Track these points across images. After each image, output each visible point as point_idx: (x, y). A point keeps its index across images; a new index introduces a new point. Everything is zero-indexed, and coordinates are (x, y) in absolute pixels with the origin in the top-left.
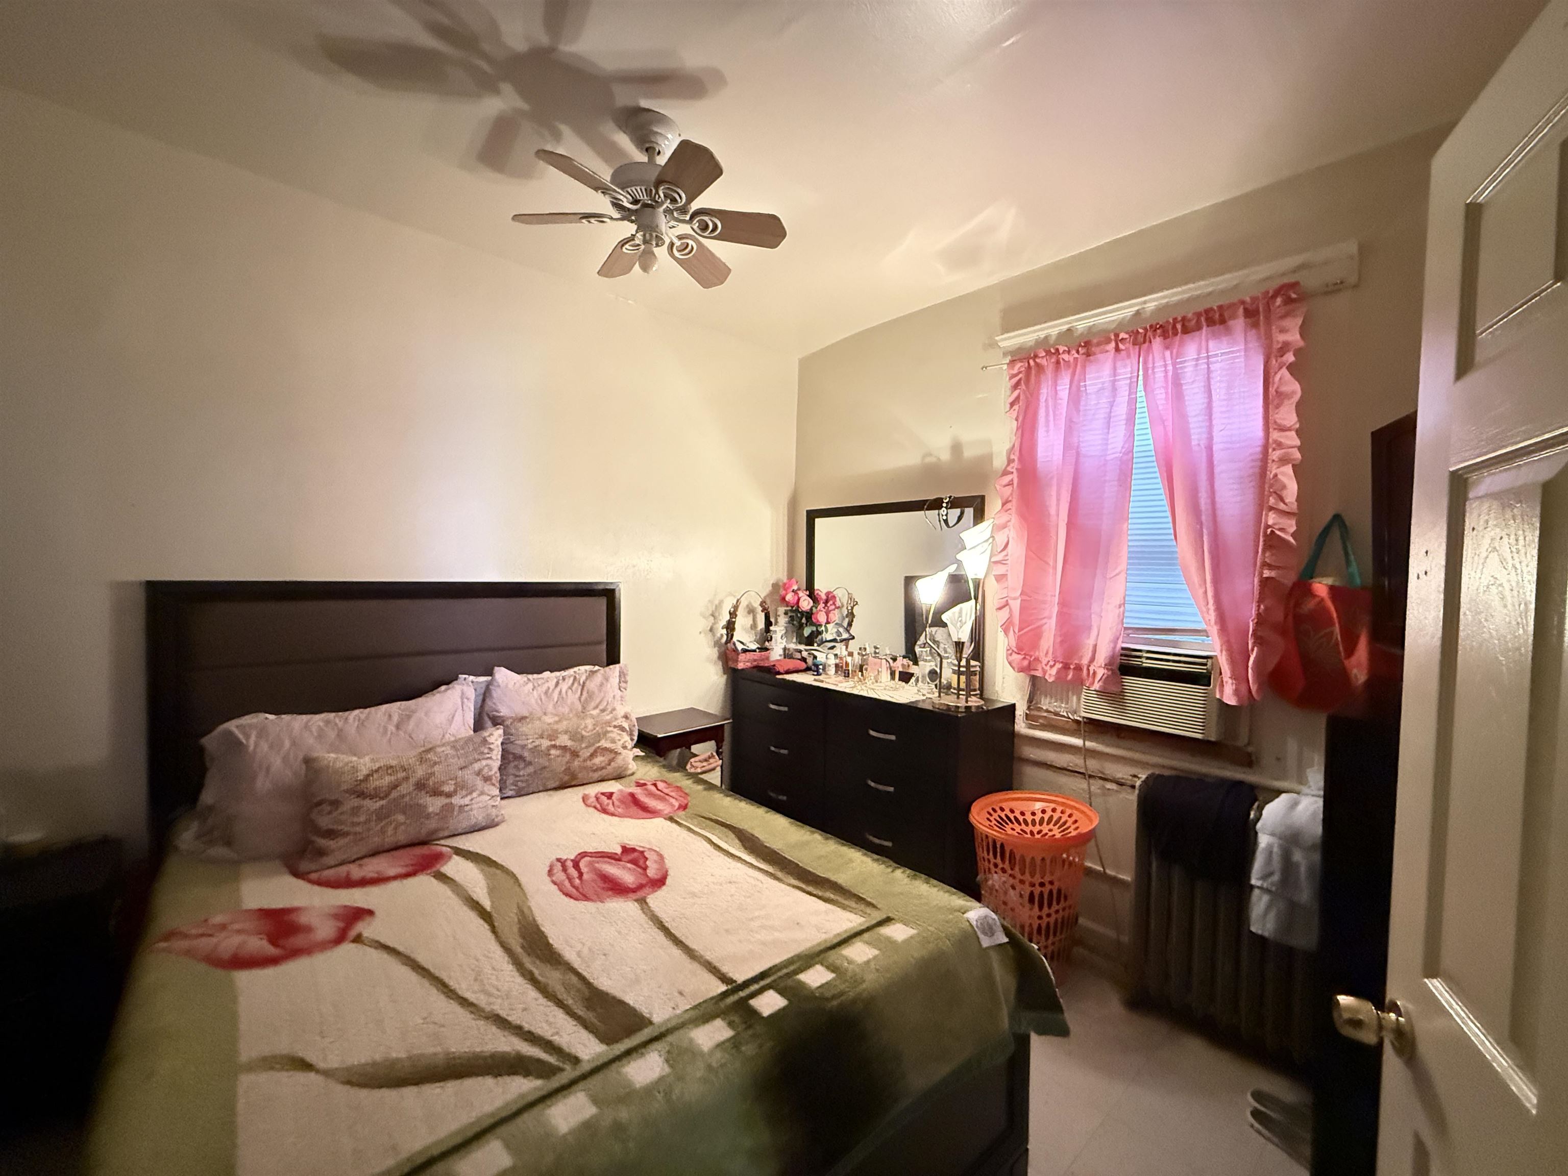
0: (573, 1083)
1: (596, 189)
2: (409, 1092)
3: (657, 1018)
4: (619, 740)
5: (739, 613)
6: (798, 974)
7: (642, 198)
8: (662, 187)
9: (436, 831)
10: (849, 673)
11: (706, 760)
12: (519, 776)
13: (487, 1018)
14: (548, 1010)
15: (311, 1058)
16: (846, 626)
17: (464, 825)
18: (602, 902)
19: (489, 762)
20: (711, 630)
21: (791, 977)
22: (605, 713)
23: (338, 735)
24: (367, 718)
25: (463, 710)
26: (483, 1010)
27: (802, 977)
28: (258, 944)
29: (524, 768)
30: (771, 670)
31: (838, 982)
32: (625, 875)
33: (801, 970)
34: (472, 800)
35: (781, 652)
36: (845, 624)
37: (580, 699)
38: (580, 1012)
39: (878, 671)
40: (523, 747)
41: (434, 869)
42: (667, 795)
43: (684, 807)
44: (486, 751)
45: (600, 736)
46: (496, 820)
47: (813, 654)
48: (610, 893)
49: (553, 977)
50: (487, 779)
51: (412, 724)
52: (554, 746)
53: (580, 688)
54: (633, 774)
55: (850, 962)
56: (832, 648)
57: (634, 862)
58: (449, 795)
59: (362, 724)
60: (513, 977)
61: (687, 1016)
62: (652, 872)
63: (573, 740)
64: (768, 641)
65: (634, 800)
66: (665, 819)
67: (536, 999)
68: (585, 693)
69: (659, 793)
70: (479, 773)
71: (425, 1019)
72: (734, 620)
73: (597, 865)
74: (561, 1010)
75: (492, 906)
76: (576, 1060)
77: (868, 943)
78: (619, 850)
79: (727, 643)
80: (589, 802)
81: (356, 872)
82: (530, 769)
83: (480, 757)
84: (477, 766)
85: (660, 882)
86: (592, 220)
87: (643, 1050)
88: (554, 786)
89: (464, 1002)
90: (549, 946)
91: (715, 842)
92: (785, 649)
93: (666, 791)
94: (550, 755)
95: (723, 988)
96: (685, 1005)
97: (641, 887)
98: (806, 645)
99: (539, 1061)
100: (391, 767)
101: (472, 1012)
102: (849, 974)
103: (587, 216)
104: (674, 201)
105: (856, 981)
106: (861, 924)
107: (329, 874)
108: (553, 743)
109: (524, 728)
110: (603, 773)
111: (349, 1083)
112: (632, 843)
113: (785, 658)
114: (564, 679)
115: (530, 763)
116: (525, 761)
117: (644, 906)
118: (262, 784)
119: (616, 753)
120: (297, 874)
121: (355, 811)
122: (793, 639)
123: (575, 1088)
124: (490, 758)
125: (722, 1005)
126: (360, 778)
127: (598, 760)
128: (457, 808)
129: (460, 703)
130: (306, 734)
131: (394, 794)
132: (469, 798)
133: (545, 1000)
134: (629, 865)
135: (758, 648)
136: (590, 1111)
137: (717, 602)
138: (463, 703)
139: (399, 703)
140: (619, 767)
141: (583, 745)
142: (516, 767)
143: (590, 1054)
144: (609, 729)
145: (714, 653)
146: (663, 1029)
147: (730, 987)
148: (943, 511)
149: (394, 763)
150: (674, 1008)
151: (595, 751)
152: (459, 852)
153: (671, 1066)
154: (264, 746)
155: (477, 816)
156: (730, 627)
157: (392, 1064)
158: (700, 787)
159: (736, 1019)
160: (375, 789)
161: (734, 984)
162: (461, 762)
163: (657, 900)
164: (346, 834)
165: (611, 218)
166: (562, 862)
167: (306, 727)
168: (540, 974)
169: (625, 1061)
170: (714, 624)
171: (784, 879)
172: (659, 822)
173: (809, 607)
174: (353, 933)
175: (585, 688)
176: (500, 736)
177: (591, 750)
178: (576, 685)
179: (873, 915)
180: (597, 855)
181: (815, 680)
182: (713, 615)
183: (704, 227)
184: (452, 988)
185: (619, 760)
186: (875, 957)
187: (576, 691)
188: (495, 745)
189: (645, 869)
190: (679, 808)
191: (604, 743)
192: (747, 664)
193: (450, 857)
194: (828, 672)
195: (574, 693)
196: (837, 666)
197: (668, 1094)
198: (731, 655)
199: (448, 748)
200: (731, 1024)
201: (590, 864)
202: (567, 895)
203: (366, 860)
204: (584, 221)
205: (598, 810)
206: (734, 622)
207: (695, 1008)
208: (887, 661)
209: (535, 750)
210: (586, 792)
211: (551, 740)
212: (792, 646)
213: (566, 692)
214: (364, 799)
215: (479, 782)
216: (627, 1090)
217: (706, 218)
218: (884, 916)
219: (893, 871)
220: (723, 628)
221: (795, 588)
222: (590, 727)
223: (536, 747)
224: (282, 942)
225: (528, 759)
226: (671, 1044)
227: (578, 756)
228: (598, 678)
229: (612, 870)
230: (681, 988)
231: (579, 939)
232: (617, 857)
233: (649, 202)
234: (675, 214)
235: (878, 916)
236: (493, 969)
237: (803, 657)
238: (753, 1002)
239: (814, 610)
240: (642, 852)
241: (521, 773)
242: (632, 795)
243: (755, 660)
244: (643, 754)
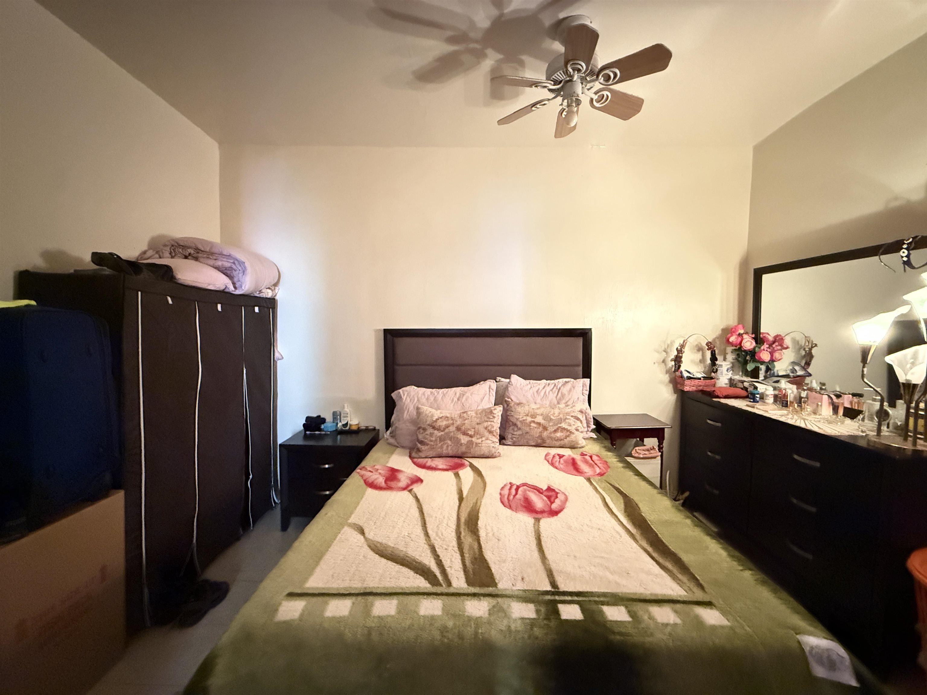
0: (442, 594)
1: (531, 86)
2: (384, 561)
3: (501, 586)
4: (574, 425)
5: (686, 350)
6: (603, 605)
7: (563, 78)
8: (569, 66)
9: (466, 453)
10: (787, 404)
11: (648, 450)
12: (514, 435)
13: (429, 545)
14: (454, 554)
15: (366, 531)
16: (803, 365)
17: (478, 453)
18: (516, 512)
19: (492, 423)
20: (664, 361)
21: (597, 604)
22: (567, 408)
23: (434, 399)
24: (447, 393)
25: (489, 395)
26: (430, 540)
27: (605, 609)
28: (381, 481)
29: (517, 431)
30: (712, 394)
31: (629, 626)
32: (539, 502)
33: (608, 604)
34: (482, 441)
35: (727, 381)
36: (803, 363)
37: (556, 397)
38: (468, 563)
39: (818, 405)
40: (517, 419)
41: (456, 471)
42: (596, 464)
43: (601, 474)
44: (491, 417)
45: (561, 421)
46: (494, 455)
47: (754, 385)
48: (524, 509)
49: (468, 540)
50: (490, 432)
51: (464, 399)
52: (534, 422)
53: (557, 390)
54: (582, 447)
55: (651, 618)
56: (777, 382)
57: (549, 497)
58: (471, 436)
59: (444, 395)
60: (452, 532)
61: (516, 593)
62: (554, 506)
63: (545, 420)
64: (714, 372)
65: (574, 463)
66: (585, 478)
67: (453, 547)
68: (560, 394)
69: (592, 462)
70: (486, 428)
71: (409, 534)
72: (681, 355)
73: (528, 492)
74: (460, 558)
75: (467, 496)
76: (449, 584)
77: (676, 612)
78: (545, 488)
79: (675, 371)
80: (547, 458)
81: (429, 462)
82: (519, 432)
83: (488, 420)
84: (486, 424)
85: (554, 513)
86: (538, 106)
87: (482, 598)
88: (533, 444)
89: (427, 534)
90: (477, 524)
91: (607, 501)
92: (731, 380)
93: (597, 462)
94: (531, 426)
95: (549, 588)
96: (520, 586)
97: (542, 512)
98: (752, 378)
99: (435, 576)
100: (447, 417)
101: (426, 540)
102: (643, 625)
103: (534, 105)
104: (579, 70)
105: (646, 632)
106: (680, 596)
107: (420, 461)
108: (533, 420)
109: (519, 409)
110: (562, 443)
111: (369, 546)
112: (555, 486)
113: (730, 386)
114: (549, 384)
115: (520, 429)
116: (517, 427)
117: (537, 523)
118: (406, 416)
119: (571, 432)
120: (411, 457)
121: (431, 435)
122: (739, 372)
123: (440, 597)
124: (493, 421)
125: (541, 598)
126: (434, 420)
127: (559, 434)
128: (474, 444)
129: (488, 391)
130: (423, 397)
131: (447, 430)
132: (481, 440)
133: (457, 549)
134: (545, 498)
135: (703, 377)
136: (438, 612)
137: (669, 342)
138: (490, 391)
139: (460, 388)
140: (572, 441)
141: (551, 424)
142: (513, 429)
143: (458, 585)
144: (568, 417)
145: (666, 378)
146: (500, 593)
147: (553, 590)
148: (904, 253)
149: (448, 415)
150: (513, 585)
151: (558, 429)
152: (472, 466)
153: (490, 614)
154: (408, 400)
155: (484, 450)
156: (678, 360)
157: (386, 547)
158: (621, 465)
159: (543, 610)
160: (440, 426)
161: (557, 590)
162: (478, 421)
163: (546, 523)
164: (427, 445)
165: (549, 100)
166: (511, 484)
167: (424, 394)
168: (463, 536)
169: (469, 598)
170: (666, 357)
171: (640, 542)
172: (581, 479)
173: (752, 347)
174: (410, 488)
175: (560, 391)
176: (500, 411)
177: (555, 428)
178: (555, 389)
179: (696, 594)
180: (532, 487)
181: (747, 406)
182: (665, 351)
183: (607, 78)
184: (427, 526)
185: (572, 437)
186: (675, 624)
187: (555, 392)
188: (497, 415)
189: (552, 503)
190: (598, 475)
191: (563, 425)
192: (693, 388)
193: (467, 467)
194: (767, 401)
195: (554, 393)
196: (776, 397)
197: (477, 626)
198: (679, 380)
199: (474, 412)
200: (538, 611)
201: (525, 491)
202: (502, 502)
203: (434, 459)
204: (533, 109)
205: (549, 463)
206: (681, 357)
207: (525, 591)
208: (829, 396)
209: (523, 422)
210: (550, 452)
211: (532, 418)
212: (737, 377)
213: (549, 392)
214: (435, 430)
215: (486, 434)
216: (461, 613)
217: (607, 71)
218: (708, 600)
219: (742, 570)
220: (671, 361)
221: (742, 331)
222: (556, 414)
223: (524, 420)
224: (389, 483)
225: (519, 426)
226: (498, 603)
227: (547, 430)
228: (569, 386)
229: (534, 498)
230: (525, 576)
231: (492, 527)
232: (541, 491)
233: (568, 79)
234: (588, 79)
235: (699, 595)
236: (447, 525)
237: (744, 387)
238: (561, 607)
239: (757, 349)
240: (557, 493)
241: (515, 433)
242: (573, 460)
243: (700, 386)
244: (596, 437)
